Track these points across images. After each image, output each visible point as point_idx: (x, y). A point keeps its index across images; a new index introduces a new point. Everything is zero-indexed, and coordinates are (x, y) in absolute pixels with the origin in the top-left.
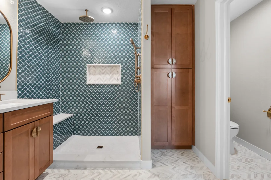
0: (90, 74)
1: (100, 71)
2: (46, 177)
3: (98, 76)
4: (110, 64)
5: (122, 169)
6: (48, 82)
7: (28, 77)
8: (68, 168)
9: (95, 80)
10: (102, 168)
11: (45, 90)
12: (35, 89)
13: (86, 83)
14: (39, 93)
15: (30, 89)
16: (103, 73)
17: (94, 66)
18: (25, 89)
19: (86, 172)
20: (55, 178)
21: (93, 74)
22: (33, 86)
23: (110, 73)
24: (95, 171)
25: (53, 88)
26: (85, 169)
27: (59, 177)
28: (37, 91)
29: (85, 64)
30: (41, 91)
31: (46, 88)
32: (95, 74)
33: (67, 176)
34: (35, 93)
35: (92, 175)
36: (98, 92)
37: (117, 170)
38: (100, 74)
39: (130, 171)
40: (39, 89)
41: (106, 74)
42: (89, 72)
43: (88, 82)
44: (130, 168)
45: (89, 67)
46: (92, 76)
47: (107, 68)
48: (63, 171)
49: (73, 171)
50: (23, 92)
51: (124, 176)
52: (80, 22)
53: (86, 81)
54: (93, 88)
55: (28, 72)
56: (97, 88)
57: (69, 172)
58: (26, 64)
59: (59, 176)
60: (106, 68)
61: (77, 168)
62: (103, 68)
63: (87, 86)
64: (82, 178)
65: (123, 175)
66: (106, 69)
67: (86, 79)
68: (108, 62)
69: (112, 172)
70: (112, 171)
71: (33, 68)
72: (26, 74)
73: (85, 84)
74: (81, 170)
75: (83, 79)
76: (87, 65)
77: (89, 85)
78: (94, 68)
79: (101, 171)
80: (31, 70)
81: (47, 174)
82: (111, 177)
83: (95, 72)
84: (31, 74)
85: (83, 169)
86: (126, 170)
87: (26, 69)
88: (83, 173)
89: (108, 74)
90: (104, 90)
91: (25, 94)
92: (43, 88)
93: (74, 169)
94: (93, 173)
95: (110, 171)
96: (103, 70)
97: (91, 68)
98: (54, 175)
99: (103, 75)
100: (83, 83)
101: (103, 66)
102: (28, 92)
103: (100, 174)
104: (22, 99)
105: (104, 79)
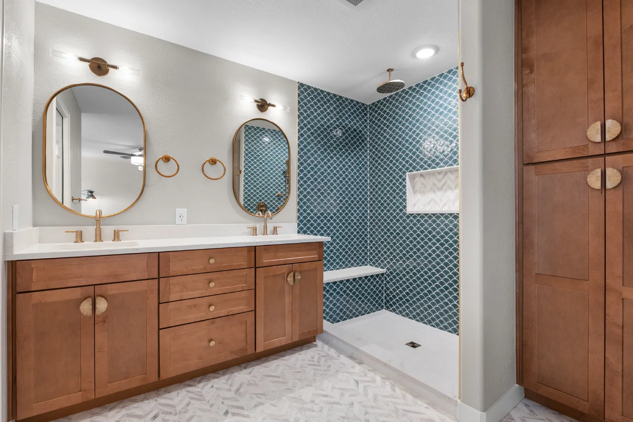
0: (415, 192)
1: (434, 184)
2: (312, 349)
3: (430, 196)
4: (451, 165)
5: (416, 397)
6: (344, 211)
7: (312, 203)
8: (340, 351)
9: (424, 205)
10: (383, 376)
11: (338, 224)
12: (322, 221)
13: (406, 210)
14: (328, 228)
15: (315, 221)
16: (440, 189)
17: (422, 175)
18: (308, 221)
19: (358, 368)
20: (319, 354)
21: (420, 192)
22: (319, 218)
23: (456, 187)
24: (370, 374)
25: (352, 221)
26: (360, 363)
27: (322, 356)
28: (325, 224)
29: (404, 173)
30: (332, 224)
31: (341, 220)
32: (424, 192)
33: (334, 359)
34: (322, 228)
35: (360, 376)
36: (426, 230)
37: (404, 392)
38: (434, 192)
39: (426, 408)
40: (328, 221)
41: (446, 190)
42: (413, 187)
43: (410, 210)
44: (433, 405)
45: (413, 178)
46: (419, 196)
47: (449, 175)
48: (332, 352)
49: (343, 358)
50: (305, 225)
51: (407, 408)
52: (382, 96)
53: (405, 207)
54: (418, 221)
55: (312, 197)
56: (426, 221)
57: (339, 356)
58: (309, 186)
59: (324, 355)
60: (446, 176)
61: (351, 357)
62: (440, 177)
63: (408, 217)
64: (345, 372)
65: (406, 405)
66: (446, 178)
67: (406, 204)
68: (446, 163)
69: (394, 390)
70: (397, 389)
71: (319, 190)
72: (309, 200)
73: (404, 214)
74: (353, 362)
75: (401, 204)
76: (407, 173)
77: (411, 215)
78: (422, 179)
79: (378, 379)
80: (316, 193)
81: (316, 346)
82: (385, 396)
83: (425, 186)
84: (315, 200)
85: (358, 363)
86: (420, 402)
87: (309, 193)
88: (353, 367)
89: (451, 189)
90: (438, 225)
91: (308, 228)
92: (335, 221)
93: (347, 357)
94: (366, 375)
95: (391, 388)
96: (440, 181)
97: (417, 179)
98: (321, 351)
99: (439, 193)
100: (401, 210)
101: (439, 173)
102: (312, 225)
103: (374, 381)
104: (304, 235)
105: (441, 201)
